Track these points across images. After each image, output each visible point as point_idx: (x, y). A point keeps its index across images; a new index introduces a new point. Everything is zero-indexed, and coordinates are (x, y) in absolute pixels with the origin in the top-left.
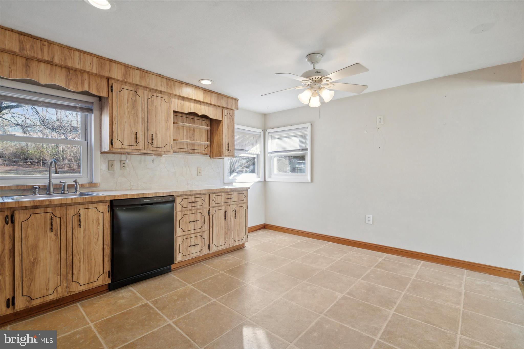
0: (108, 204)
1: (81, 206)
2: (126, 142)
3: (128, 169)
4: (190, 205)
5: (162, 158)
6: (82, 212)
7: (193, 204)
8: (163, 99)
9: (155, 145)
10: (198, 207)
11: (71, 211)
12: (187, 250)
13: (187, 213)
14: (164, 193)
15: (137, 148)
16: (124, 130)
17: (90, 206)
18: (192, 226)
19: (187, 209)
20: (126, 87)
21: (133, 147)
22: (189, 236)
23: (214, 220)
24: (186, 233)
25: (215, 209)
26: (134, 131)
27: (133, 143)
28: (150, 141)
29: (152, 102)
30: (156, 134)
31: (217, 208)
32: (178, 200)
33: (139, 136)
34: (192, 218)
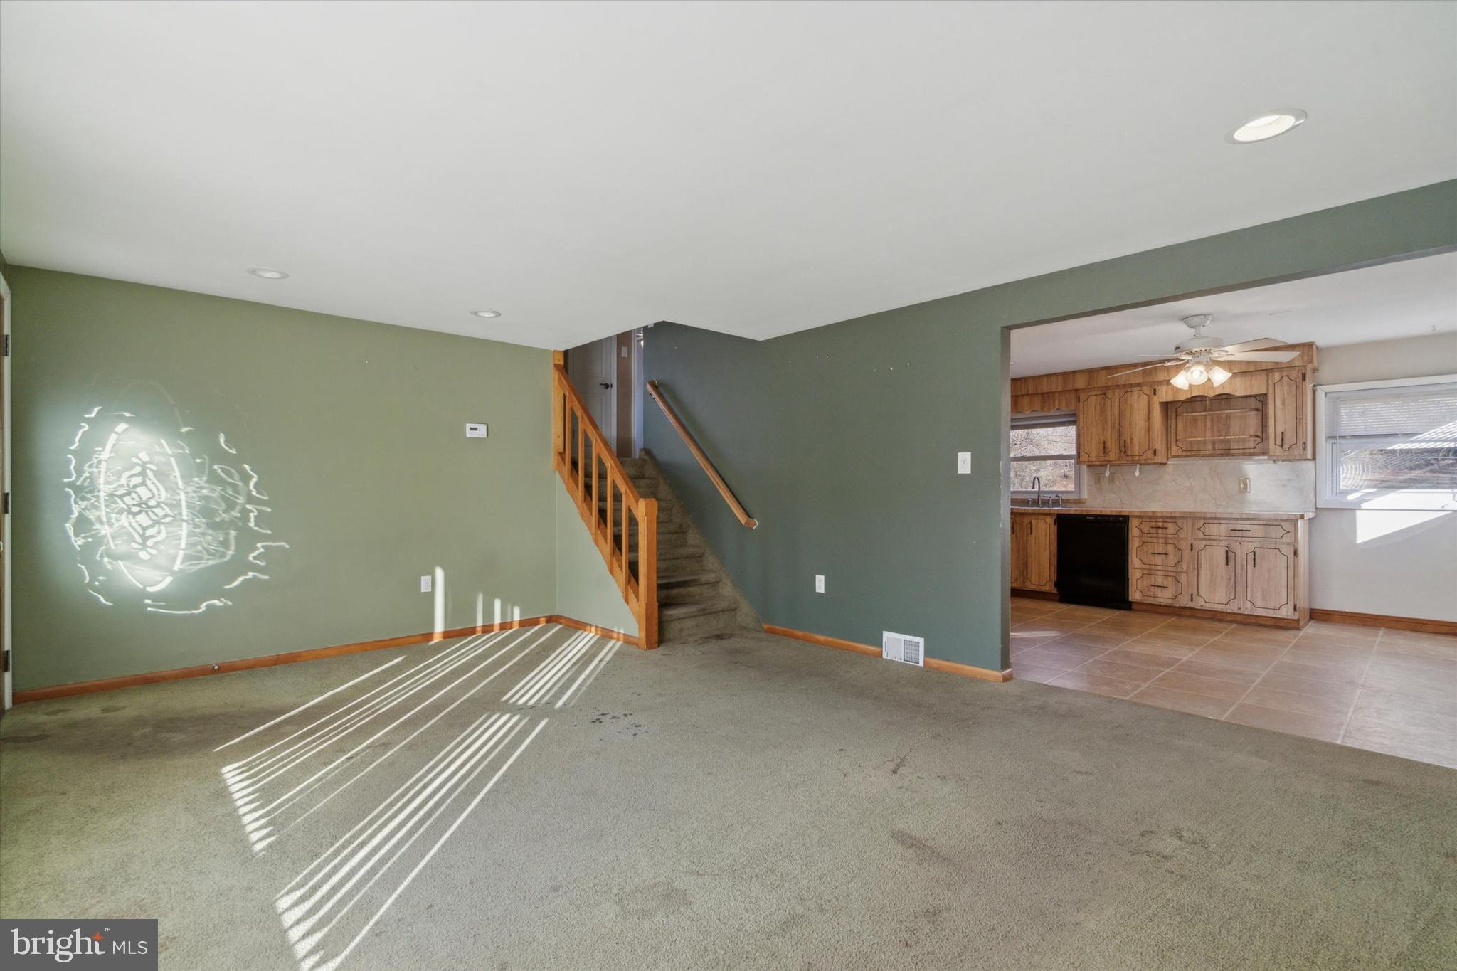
0: (1055, 517)
1: (1033, 517)
2: (1094, 454)
3: (1117, 483)
4: (1154, 531)
5: (1166, 466)
6: (1034, 522)
7: (1160, 531)
8: (1141, 392)
9: (1129, 453)
10: (1169, 536)
11: (1026, 520)
12: (1149, 590)
13: (1149, 540)
14: (1112, 511)
15: (1106, 459)
16: (1091, 441)
17: (1040, 517)
18: (1158, 559)
19: (1149, 535)
20: (1093, 393)
21: (1102, 459)
22: (1153, 572)
23: (1201, 559)
24: (1148, 567)
25: (1204, 543)
26: (1102, 439)
27: (1102, 454)
28: (1123, 449)
29: (1126, 401)
30: (1131, 439)
31: (1208, 543)
32: (1134, 523)
33: (1108, 444)
34: (1160, 549)
